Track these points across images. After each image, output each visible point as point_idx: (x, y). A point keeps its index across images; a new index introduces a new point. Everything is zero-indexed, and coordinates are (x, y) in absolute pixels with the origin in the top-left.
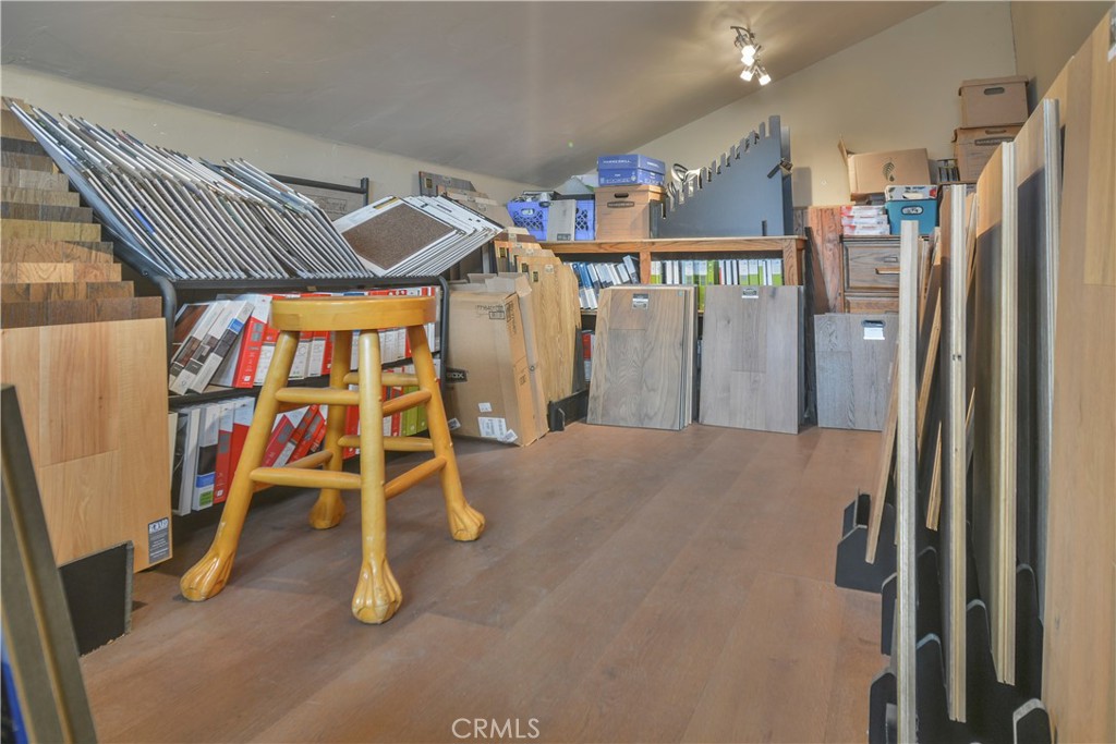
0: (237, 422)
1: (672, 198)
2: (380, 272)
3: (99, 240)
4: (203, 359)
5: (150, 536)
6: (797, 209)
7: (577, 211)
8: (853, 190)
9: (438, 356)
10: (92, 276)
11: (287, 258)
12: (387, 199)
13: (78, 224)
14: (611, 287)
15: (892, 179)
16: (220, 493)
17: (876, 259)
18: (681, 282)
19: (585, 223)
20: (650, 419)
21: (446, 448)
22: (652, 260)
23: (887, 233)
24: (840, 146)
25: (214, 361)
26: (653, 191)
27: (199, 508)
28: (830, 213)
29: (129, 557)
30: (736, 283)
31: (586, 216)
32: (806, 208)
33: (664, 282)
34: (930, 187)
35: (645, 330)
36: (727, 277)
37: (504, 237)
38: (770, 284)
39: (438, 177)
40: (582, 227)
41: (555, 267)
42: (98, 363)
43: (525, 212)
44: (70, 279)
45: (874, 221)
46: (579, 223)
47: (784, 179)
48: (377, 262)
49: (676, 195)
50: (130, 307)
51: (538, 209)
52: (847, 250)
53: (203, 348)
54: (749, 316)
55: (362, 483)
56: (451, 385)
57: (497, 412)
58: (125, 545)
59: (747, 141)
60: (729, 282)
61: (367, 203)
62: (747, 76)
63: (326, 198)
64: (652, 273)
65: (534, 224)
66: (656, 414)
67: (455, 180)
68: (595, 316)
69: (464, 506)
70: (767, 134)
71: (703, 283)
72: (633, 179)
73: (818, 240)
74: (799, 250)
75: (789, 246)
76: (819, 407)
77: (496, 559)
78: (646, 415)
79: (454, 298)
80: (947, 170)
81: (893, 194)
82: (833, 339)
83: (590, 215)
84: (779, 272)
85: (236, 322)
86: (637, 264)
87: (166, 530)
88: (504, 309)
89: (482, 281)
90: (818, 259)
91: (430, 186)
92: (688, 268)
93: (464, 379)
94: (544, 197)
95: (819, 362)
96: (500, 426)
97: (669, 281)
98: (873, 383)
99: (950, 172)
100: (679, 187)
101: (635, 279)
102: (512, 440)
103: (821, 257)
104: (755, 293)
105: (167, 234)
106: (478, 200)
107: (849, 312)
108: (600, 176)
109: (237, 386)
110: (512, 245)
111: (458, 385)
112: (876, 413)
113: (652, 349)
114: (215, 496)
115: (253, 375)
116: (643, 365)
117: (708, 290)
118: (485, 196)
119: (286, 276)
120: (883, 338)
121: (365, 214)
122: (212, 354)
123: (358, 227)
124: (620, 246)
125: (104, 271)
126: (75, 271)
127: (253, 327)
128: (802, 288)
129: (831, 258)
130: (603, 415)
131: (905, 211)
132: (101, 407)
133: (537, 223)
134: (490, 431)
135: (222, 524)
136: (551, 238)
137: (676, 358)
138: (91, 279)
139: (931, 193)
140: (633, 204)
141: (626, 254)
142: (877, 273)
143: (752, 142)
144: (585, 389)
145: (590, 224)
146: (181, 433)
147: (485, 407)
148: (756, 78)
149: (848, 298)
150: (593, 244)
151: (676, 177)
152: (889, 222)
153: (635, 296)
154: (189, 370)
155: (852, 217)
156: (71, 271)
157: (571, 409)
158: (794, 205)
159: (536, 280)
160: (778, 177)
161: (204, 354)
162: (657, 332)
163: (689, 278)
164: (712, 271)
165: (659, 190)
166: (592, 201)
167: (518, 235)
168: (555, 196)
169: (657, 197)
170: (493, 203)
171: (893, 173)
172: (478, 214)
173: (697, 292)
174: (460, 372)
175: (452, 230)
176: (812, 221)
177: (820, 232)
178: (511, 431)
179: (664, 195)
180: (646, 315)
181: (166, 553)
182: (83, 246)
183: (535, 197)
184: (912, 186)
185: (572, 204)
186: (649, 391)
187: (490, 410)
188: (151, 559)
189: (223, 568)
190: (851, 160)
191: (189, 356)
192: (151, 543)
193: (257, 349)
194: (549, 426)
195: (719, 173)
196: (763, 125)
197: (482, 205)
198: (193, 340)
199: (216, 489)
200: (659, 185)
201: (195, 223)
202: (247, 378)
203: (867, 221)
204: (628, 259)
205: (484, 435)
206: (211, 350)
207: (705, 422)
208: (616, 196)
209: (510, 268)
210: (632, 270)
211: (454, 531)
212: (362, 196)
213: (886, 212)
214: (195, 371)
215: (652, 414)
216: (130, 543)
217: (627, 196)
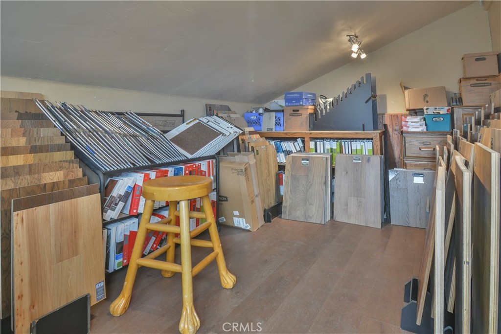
0: (131, 230)
1: (319, 112)
2: (190, 156)
3: (73, 158)
4: (116, 204)
5: (97, 289)
6: (380, 114)
7: (276, 117)
8: (408, 107)
9: (215, 190)
10: (71, 175)
11: (150, 156)
12: (192, 120)
13: (65, 152)
14: (292, 155)
15: (427, 102)
16: (125, 261)
17: (419, 143)
18: (324, 152)
19: (280, 123)
20: (311, 218)
21: (218, 247)
22: (310, 141)
23: (425, 130)
24: (401, 84)
25: (121, 204)
26: (310, 109)
27: (117, 269)
28: (395, 117)
29: (88, 300)
30: (350, 153)
31: (280, 120)
32: (384, 114)
33: (316, 151)
34: (447, 108)
35: (307, 176)
36: (346, 150)
37: (243, 134)
38: (367, 154)
39: (214, 105)
40: (278, 125)
41: (266, 146)
42: (73, 217)
43: (252, 117)
44: (61, 179)
45: (419, 124)
46: (277, 123)
47: (373, 102)
48: (188, 151)
49: (321, 110)
50: (86, 190)
51: (258, 116)
52: (405, 138)
53: (117, 200)
54: (357, 171)
55: (182, 270)
56: (221, 202)
57: (242, 216)
58: (87, 296)
59: (355, 85)
60: (347, 153)
61: (183, 122)
62: (354, 56)
63: (167, 121)
64: (311, 147)
65: (257, 123)
66: (313, 216)
67: (221, 106)
68: (285, 166)
69: (227, 273)
70: (365, 82)
71: (335, 152)
72: (301, 103)
73: (390, 130)
74: (381, 137)
75: (376, 136)
76: (391, 215)
77: (241, 300)
78: (309, 216)
79: (222, 165)
80: (456, 99)
81: (428, 111)
82: (398, 182)
83: (282, 119)
84: (371, 148)
85: (130, 187)
86: (303, 142)
87: (103, 286)
88: (244, 171)
89: (234, 156)
90: (390, 139)
91: (210, 110)
92: (328, 145)
93: (227, 200)
94: (261, 111)
95: (391, 193)
96: (243, 222)
97: (318, 151)
98: (418, 204)
99: (458, 100)
100: (323, 107)
101: (302, 149)
102: (248, 228)
103: (391, 138)
104: (359, 159)
105: (100, 153)
106: (232, 116)
107: (406, 168)
108: (286, 102)
109: (131, 214)
110: (246, 137)
111: (224, 203)
112: (420, 219)
113: (311, 185)
114: (123, 263)
115: (137, 209)
116: (307, 192)
117: (337, 156)
118: (235, 113)
119: (150, 164)
120: (423, 183)
121: (183, 127)
122: (120, 202)
123: (180, 134)
124: (295, 134)
125: (76, 172)
126: (64, 174)
127: (137, 188)
128: (383, 156)
129: (397, 138)
130: (289, 215)
131: (434, 119)
132: (75, 236)
133: (258, 122)
134: (238, 223)
135: (126, 283)
136: (264, 129)
137: (322, 190)
138: (70, 177)
139: (448, 111)
140: (301, 115)
141: (298, 138)
142: (420, 149)
143: (357, 86)
144: (280, 201)
145: (282, 123)
146: (109, 237)
147: (236, 213)
148: (359, 56)
149: (406, 162)
150: (283, 133)
151: (321, 101)
152: (426, 125)
153: (303, 160)
154: (110, 210)
155: (407, 122)
156: (62, 174)
157: (274, 212)
158: (378, 112)
159: (258, 154)
160: (370, 102)
161: (117, 202)
162: (313, 177)
163: (328, 150)
164: (338, 147)
165: (313, 107)
166: (282, 113)
167: (249, 132)
168: (266, 110)
169: (312, 111)
170: (238, 116)
171: (428, 99)
172: (231, 124)
173: (332, 156)
174: (225, 197)
175: (219, 135)
176: (387, 121)
177: (391, 126)
178: (248, 224)
179: (315, 110)
180: (308, 169)
181: (103, 296)
182: (67, 162)
183: (257, 110)
184: (438, 107)
185: (274, 114)
186: (310, 205)
187: (238, 215)
188: (98, 300)
189: (126, 302)
190: (407, 92)
191: (110, 204)
192: (97, 293)
193: (138, 198)
194: (265, 221)
195: (341, 100)
196: (363, 78)
197: (233, 118)
198: (112, 197)
199: (124, 260)
200: (313, 105)
201: (111, 147)
202: (135, 211)
203: (414, 125)
204: (299, 140)
205: (236, 225)
206: (120, 200)
207: (337, 220)
208: (293, 111)
209: (246, 150)
210: (301, 145)
211: (223, 284)
212: (181, 118)
213: (425, 120)
214: (114, 210)
215: (311, 216)
216: (89, 294)
217: (298, 111)
